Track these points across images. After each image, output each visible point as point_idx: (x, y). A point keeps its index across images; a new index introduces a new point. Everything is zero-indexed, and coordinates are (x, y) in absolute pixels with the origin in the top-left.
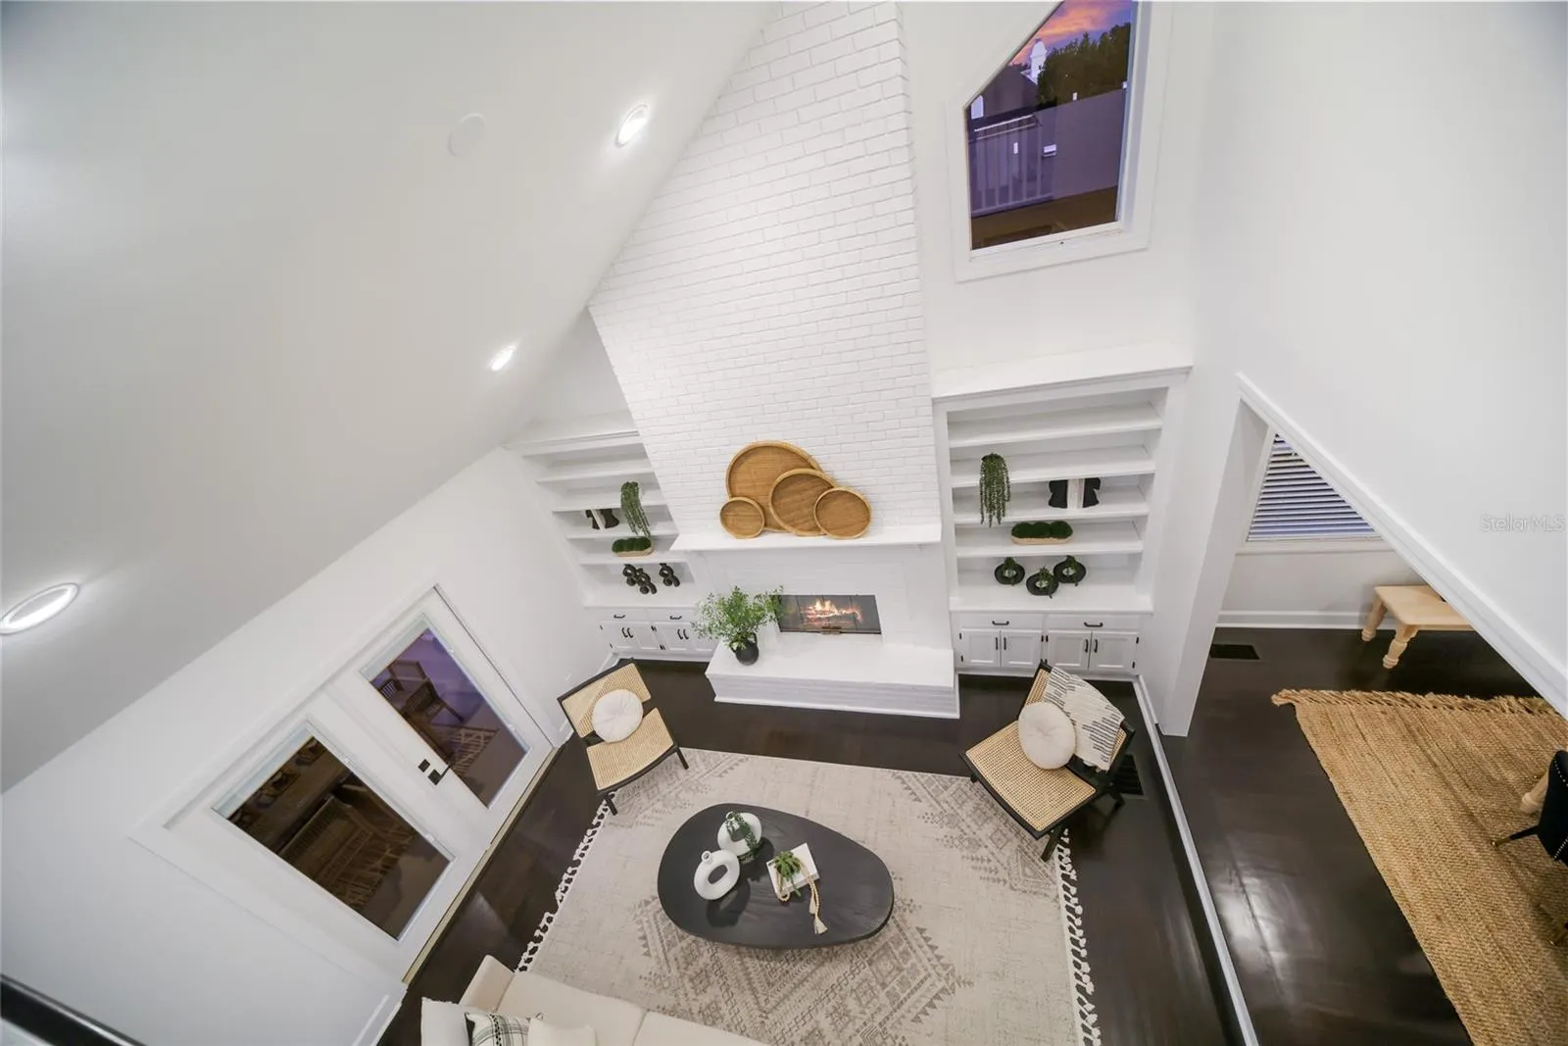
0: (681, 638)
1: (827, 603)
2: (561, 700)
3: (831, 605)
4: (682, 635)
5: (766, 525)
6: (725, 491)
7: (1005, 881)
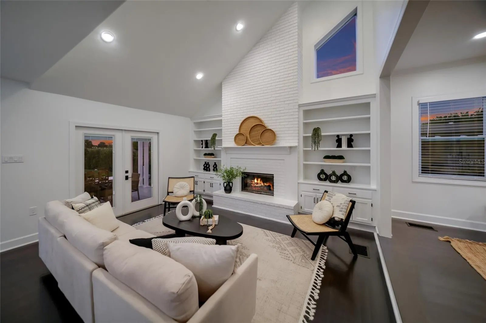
0: (211, 187)
1: (259, 180)
2: (169, 178)
3: (260, 180)
4: (211, 186)
5: (246, 143)
6: (238, 130)
7: (291, 261)
